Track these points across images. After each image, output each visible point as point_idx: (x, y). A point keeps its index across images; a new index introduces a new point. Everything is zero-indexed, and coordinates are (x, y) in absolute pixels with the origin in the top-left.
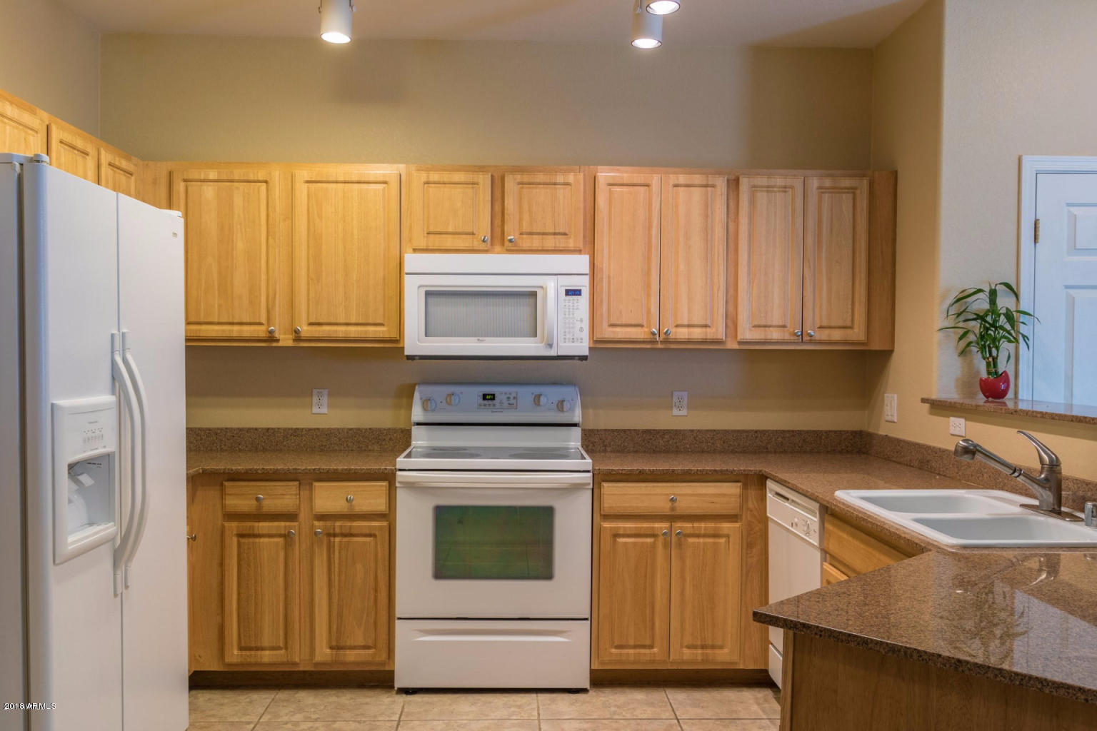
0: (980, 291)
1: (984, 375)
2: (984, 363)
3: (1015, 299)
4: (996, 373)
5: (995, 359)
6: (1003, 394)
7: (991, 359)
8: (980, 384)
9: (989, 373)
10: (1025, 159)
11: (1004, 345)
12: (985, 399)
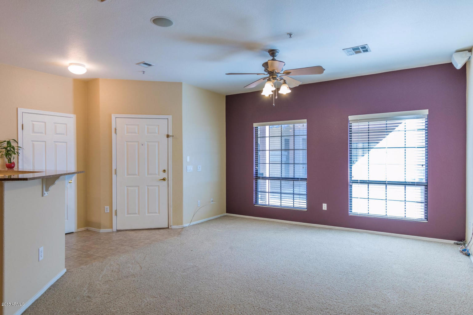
0: (5, 141)
1: (7, 163)
2: (7, 160)
3: (17, 143)
4: (11, 162)
5: (10, 159)
6: (13, 167)
7: (9, 159)
8: (6, 165)
9: (9, 162)
10: (19, 109)
11: (13, 155)
12: (7, 169)
